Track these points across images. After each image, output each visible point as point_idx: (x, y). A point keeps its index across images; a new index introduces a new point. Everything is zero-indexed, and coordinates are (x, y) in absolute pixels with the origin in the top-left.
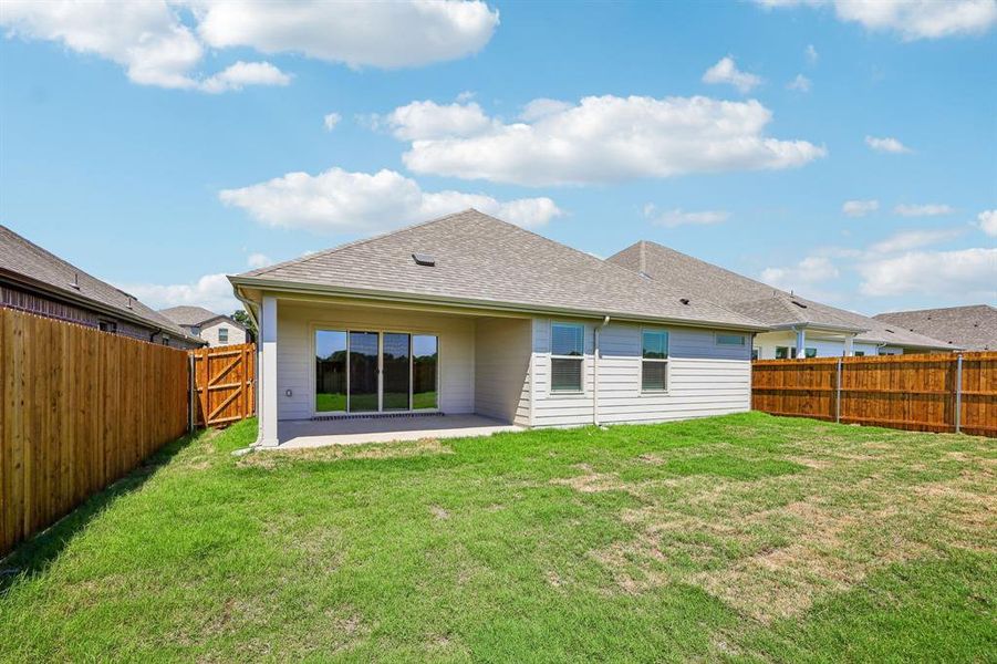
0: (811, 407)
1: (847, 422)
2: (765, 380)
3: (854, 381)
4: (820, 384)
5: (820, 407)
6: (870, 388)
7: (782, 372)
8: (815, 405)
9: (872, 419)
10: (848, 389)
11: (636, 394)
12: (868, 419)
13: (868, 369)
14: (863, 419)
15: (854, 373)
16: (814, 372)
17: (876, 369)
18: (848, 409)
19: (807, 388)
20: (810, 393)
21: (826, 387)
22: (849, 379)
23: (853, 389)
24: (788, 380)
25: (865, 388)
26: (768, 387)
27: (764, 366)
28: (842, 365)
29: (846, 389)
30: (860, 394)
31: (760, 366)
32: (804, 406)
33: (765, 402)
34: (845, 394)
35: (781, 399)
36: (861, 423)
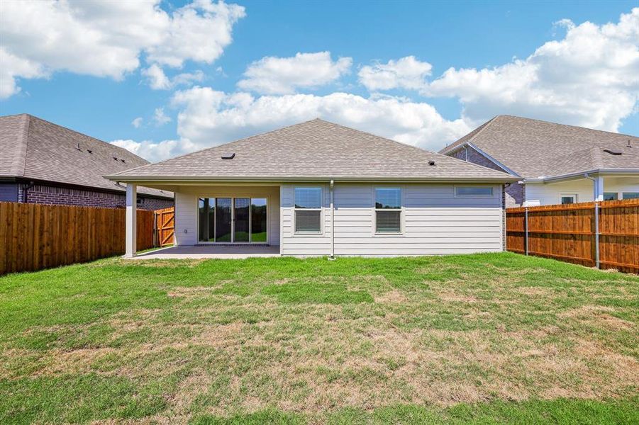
0: (575, 250)
1: (607, 266)
2: (538, 224)
3: (612, 225)
4: (582, 228)
5: (583, 251)
6: (628, 233)
7: (550, 218)
8: (578, 249)
9: (631, 264)
10: (607, 233)
11: (371, 235)
12: (627, 265)
13: (624, 213)
14: (622, 264)
15: (612, 217)
16: (576, 217)
17: (633, 213)
18: (608, 254)
19: (570, 232)
20: (573, 236)
21: (587, 231)
22: (608, 223)
23: (612, 232)
24: (555, 224)
25: (623, 233)
26: (540, 231)
27: (537, 212)
28: (600, 209)
29: (605, 233)
30: (617, 239)
31: (534, 212)
32: (570, 249)
33: (539, 244)
34: (604, 238)
35: (551, 241)
36: (621, 269)
